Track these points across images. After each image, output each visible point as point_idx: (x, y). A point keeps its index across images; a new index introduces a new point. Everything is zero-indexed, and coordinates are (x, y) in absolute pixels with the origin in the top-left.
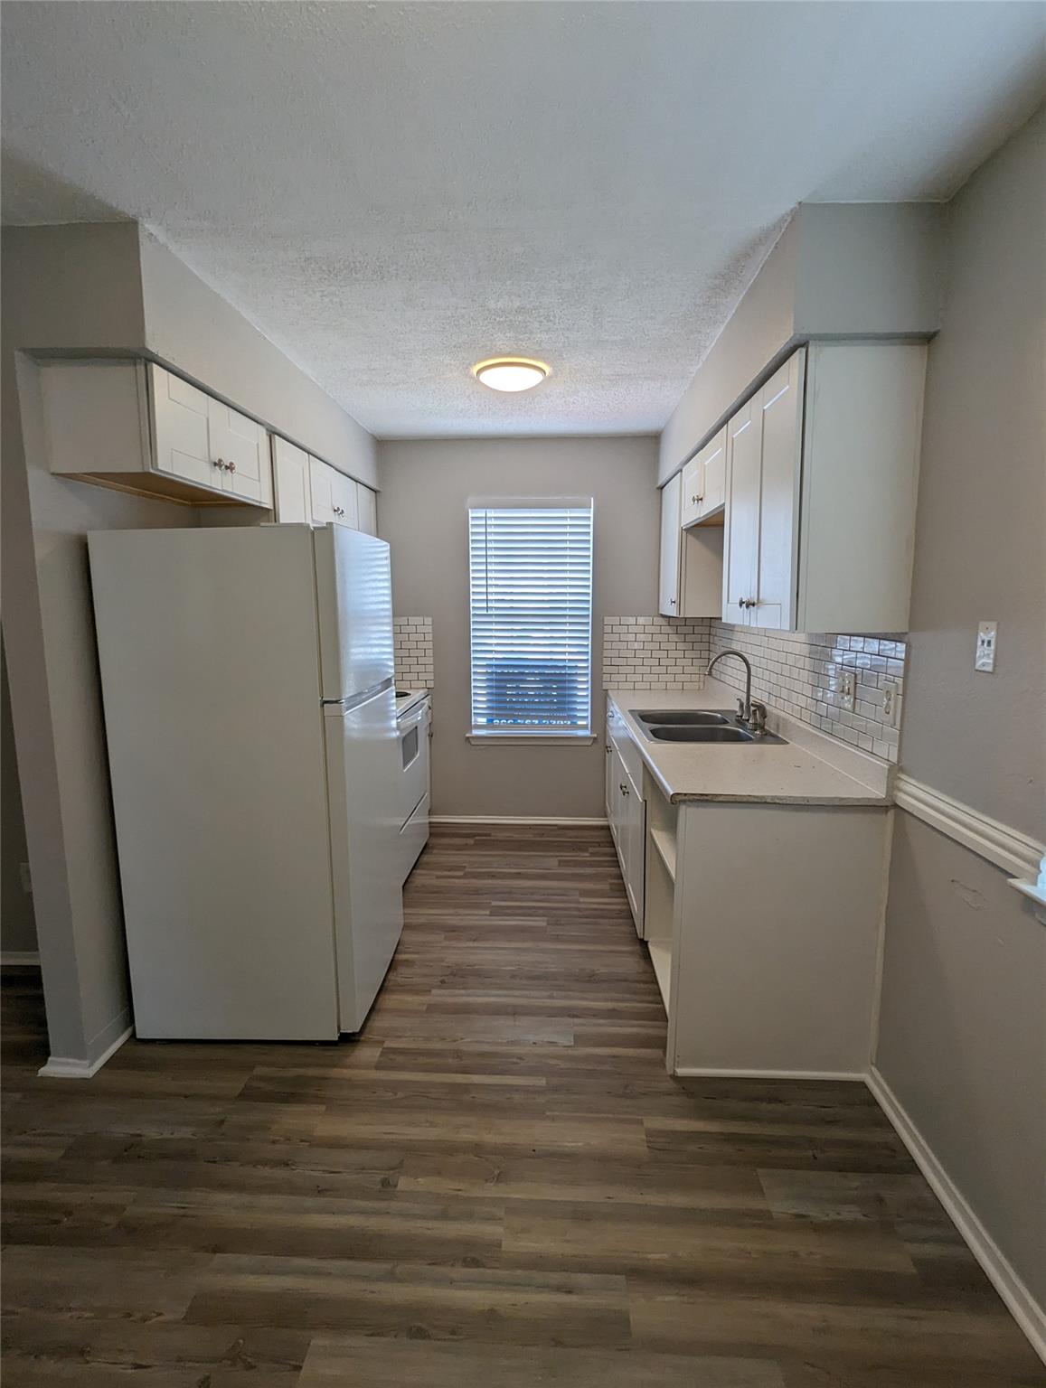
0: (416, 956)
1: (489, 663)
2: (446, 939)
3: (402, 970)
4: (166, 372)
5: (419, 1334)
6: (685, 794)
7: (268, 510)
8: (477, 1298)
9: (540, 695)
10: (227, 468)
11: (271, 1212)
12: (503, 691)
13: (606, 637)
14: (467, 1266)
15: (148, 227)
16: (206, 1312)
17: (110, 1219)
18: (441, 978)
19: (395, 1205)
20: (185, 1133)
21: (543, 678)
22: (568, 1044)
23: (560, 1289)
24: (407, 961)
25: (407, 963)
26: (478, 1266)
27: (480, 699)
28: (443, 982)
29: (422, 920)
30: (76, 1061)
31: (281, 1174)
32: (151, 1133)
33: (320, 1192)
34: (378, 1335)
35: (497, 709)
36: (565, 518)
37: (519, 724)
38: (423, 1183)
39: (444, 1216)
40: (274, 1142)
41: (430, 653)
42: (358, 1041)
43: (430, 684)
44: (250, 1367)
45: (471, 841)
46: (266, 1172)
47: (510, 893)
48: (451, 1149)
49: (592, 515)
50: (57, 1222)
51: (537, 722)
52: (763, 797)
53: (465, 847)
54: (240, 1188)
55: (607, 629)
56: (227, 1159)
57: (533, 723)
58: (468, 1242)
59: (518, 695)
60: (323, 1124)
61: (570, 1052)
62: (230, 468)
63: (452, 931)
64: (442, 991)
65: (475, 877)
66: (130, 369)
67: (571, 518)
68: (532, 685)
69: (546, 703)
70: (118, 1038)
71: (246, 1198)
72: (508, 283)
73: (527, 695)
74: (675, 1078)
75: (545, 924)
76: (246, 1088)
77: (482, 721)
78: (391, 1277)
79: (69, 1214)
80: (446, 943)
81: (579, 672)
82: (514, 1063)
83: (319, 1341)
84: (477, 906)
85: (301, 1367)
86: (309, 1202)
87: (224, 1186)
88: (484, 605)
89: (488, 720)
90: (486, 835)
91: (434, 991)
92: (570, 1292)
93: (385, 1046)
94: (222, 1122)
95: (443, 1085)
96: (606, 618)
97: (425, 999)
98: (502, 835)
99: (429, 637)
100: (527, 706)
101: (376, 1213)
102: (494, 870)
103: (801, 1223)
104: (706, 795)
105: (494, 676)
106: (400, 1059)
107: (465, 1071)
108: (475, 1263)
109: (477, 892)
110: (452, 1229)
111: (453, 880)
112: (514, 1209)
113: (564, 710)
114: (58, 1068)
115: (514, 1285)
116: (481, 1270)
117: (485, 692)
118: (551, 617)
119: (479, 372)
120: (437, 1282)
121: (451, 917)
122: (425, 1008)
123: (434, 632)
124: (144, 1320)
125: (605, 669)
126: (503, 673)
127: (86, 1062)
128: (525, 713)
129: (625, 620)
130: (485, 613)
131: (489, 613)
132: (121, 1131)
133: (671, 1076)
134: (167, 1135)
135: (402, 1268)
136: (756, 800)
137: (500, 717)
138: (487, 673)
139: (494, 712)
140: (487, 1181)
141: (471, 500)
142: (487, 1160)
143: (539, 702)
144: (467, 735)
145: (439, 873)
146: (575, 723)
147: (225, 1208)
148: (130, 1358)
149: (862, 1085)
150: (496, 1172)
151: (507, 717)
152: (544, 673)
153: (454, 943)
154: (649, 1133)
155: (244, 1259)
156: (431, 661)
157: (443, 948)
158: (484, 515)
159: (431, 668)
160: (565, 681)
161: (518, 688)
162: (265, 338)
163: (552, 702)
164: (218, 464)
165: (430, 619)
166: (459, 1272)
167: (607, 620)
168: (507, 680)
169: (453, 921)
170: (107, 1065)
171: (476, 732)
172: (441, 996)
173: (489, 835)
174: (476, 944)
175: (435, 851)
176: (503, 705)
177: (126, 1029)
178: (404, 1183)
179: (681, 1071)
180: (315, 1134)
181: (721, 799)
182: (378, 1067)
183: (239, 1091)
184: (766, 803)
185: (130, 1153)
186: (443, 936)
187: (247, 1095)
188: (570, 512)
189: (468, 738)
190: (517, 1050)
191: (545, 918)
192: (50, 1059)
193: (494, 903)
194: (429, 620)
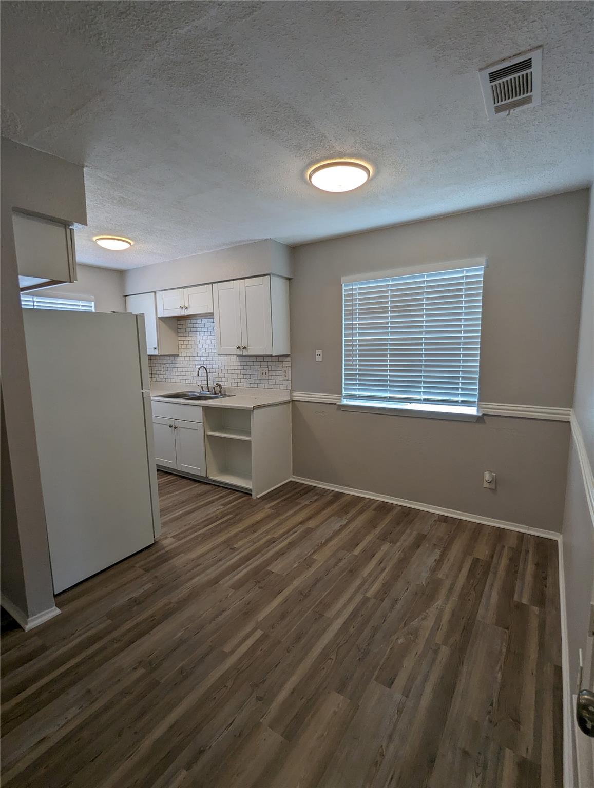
36: (79, 305)
149: (290, 481)
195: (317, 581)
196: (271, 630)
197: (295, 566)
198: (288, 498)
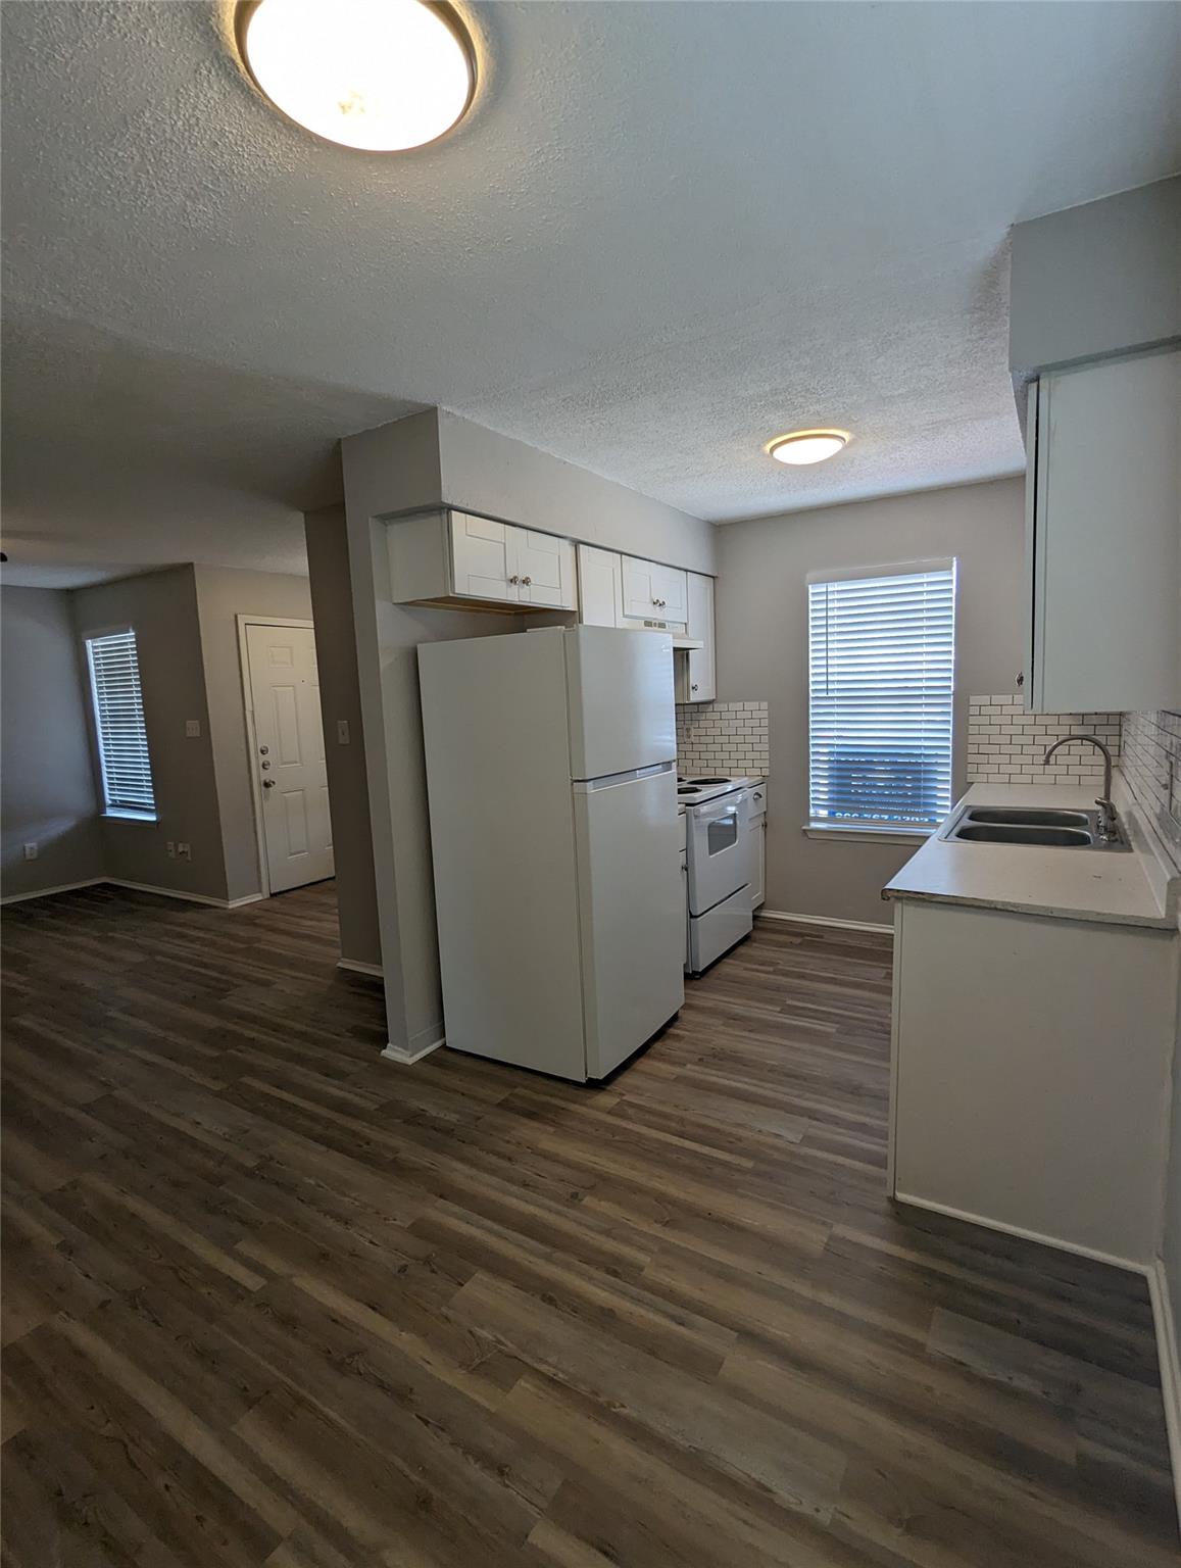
0: (687, 1033)
1: (832, 750)
2: (723, 1025)
3: (669, 1043)
4: (463, 515)
5: (551, 1301)
6: (898, 891)
7: (574, 612)
8: (602, 1296)
9: (891, 787)
10: (524, 582)
11: (486, 1186)
12: (848, 781)
13: (972, 720)
14: (608, 1273)
15: (444, 408)
16: (421, 1230)
17: (390, 1156)
18: (700, 1057)
19: (572, 1213)
20: (453, 1118)
21: (896, 767)
22: (794, 1140)
23: (673, 1318)
24: (678, 1035)
25: (678, 1038)
26: (616, 1277)
27: (820, 789)
28: (700, 1060)
29: (710, 1004)
30: (403, 1051)
31: (505, 1164)
32: (433, 1112)
33: (525, 1185)
34: (521, 1289)
35: (838, 800)
36: (921, 584)
37: (865, 818)
38: (606, 1207)
39: (608, 1233)
40: (508, 1142)
41: (765, 739)
42: (604, 1089)
43: (766, 772)
44: (433, 1271)
45: (798, 940)
46: (493, 1159)
47: (814, 995)
48: (636, 1189)
49: (954, 578)
50: (361, 1146)
51: (886, 817)
52: (992, 902)
53: (791, 945)
54: (473, 1164)
55: (974, 710)
56: (472, 1143)
57: (883, 819)
58: (618, 1259)
59: (864, 786)
60: (546, 1139)
61: (792, 1148)
62: (526, 581)
63: (733, 1018)
64: (697, 1068)
65: (783, 975)
66: (438, 517)
67: (929, 583)
68: (881, 776)
69: (900, 796)
70: (433, 1042)
71: (474, 1172)
72: (746, 374)
73: (875, 787)
74: (893, 1200)
75: (834, 1030)
76: (506, 1100)
77: (824, 813)
78: (548, 1259)
79: (368, 1144)
80: (722, 1028)
81: (939, 761)
82: (731, 1142)
83: (481, 1275)
84: (770, 1001)
85: (462, 1285)
86: (514, 1188)
87: (463, 1159)
88: (824, 687)
89: (830, 813)
90: (817, 936)
91: (689, 1066)
92: (682, 1324)
93: (624, 1098)
94: (479, 1118)
95: (658, 1141)
96: (971, 698)
97: (678, 1070)
98: (835, 939)
99: (765, 722)
100: (877, 799)
101: (558, 1213)
102: (808, 971)
103: (957, 1368)
104: (923, 894)
105: (835, 765)
106: (631, 1111)
107: (681, 1135)
108: (615, 1274)
109: (778, 989)
110: (610, 1245)
111: (758, 974)
112: (667, 1249)
113: (918, 805)
114: (392, 1053)
115: (638, 1301)
116: (617, 1280)
117: (826, 782)
118: (905, 698)
119: (772, 450)
120: (581, 1274)
121: (738, 1007)
122: (674, 1076)
123: (770, 717)
124: (385, 1219)
125: (971, 758)
126: (847, 762)
127: (409, 1053)
128: (873, 807)
129: (997, 699)
130: (825, 695)
131: (830, 695)
132: (415, 1104)
133: (889, 1198)
134: (442, 1115)
135: (559, 1255)
136: (982, 904)
137: (843, 810)
138: (829, 761)
139: (835, 804)
140: (656, 1222)
141: (809, 576)
142: (665, 1207)
143: (890, 795)
144: (804, 828)
145: (749, 966)
146: (934, 821)
147: (459, 1173)
148: (370, 1236)
149: (1143, 1279)
150: (667, 1219)
151: (852, 810)
152: (897, 762)
153: (730, 1030)
154: (832, 1238)
155: (456, 1209)
156: (766, 747)
157: (716, 1032)
158: (825, 590)
159: (766, 755)
160: (919, 772)
161: (864, 778)
162: (565, 463)
163: (906, 796)
164: (513, 581)
165: (766, 703)
166: (600, 1275)
167: (974, 700)
168: (850, 770)
169: (738, 1010)
170: (423, 1059)
171: (813, 825)
172: (694, 1071)
173: (822, 937)
174: (752, 1035)
175: (755, 945)
176: (844, 796)
177: (440, 1038)
178: (588, 1201)
179: (901, 1196)
180: (539, 1146)
181: (939, 899)
182: (610, 1113)
183: (499, 1101)
184: (996, 909)
185: (415, 1119)
186: (721, 1022)
187: (504, 1105)
188: (928, 577)
189: (804, 830)
190: (741, 1132)
191: (837, 1026)
192: (389, 1045)
193: (789, 1002)
194: (765, 705)
195: (402, 1395)
196: (252, 1304)
197: (484, 1333)
198: (944, 1279)
